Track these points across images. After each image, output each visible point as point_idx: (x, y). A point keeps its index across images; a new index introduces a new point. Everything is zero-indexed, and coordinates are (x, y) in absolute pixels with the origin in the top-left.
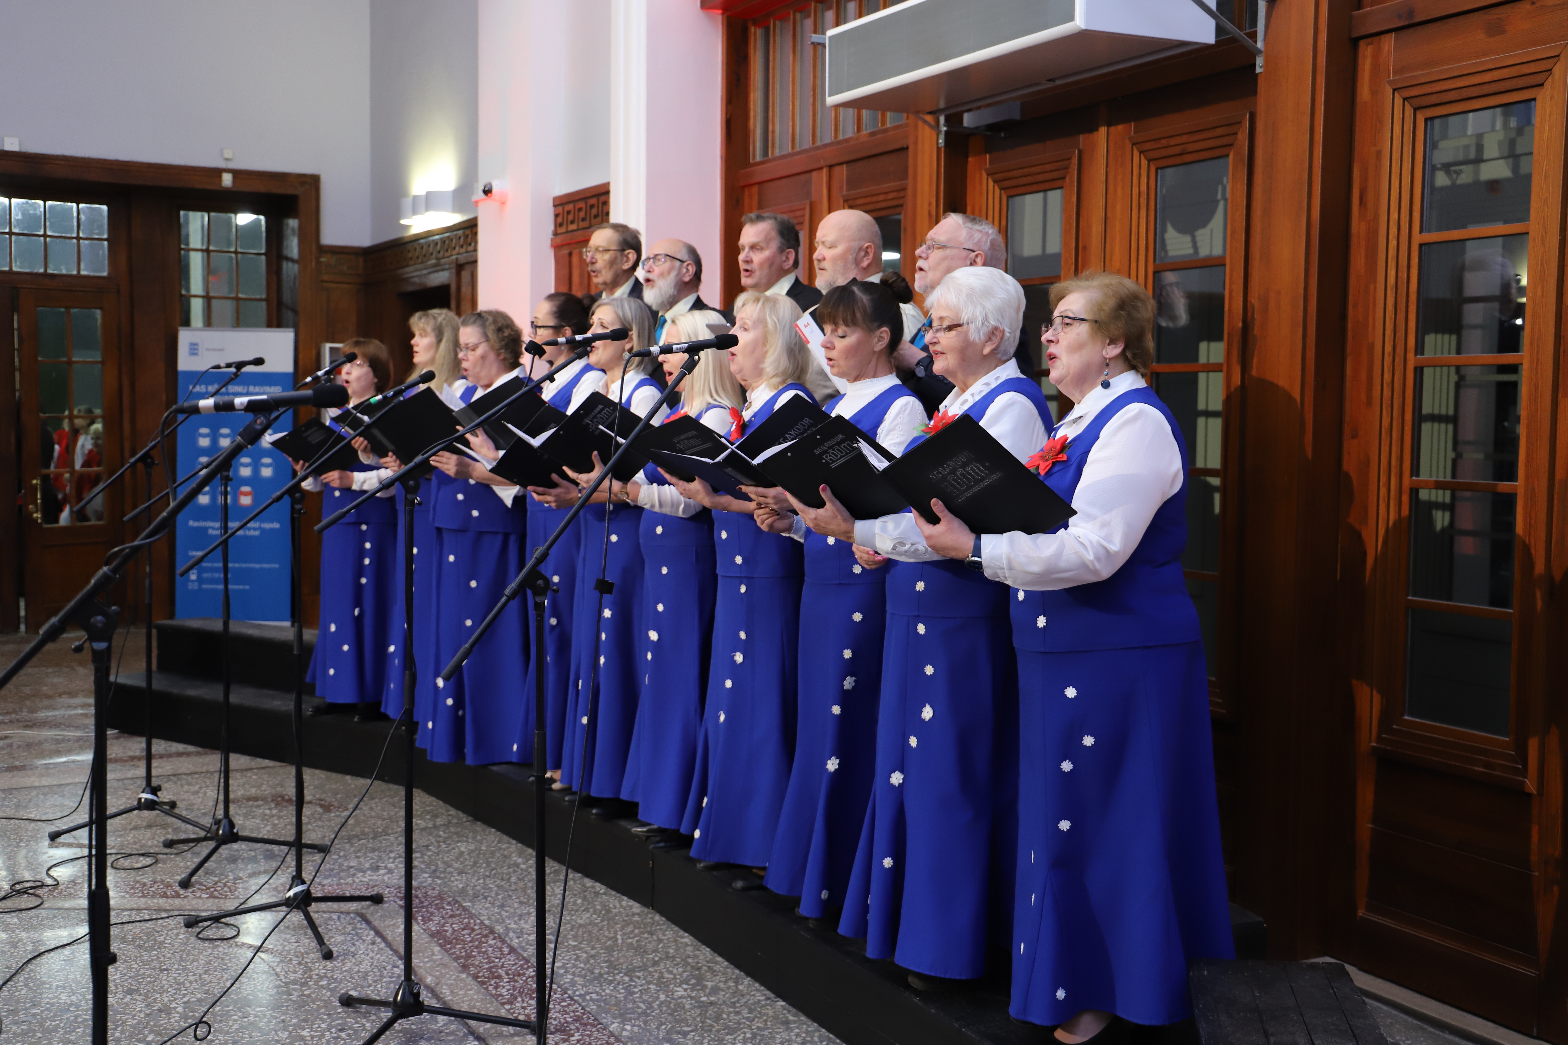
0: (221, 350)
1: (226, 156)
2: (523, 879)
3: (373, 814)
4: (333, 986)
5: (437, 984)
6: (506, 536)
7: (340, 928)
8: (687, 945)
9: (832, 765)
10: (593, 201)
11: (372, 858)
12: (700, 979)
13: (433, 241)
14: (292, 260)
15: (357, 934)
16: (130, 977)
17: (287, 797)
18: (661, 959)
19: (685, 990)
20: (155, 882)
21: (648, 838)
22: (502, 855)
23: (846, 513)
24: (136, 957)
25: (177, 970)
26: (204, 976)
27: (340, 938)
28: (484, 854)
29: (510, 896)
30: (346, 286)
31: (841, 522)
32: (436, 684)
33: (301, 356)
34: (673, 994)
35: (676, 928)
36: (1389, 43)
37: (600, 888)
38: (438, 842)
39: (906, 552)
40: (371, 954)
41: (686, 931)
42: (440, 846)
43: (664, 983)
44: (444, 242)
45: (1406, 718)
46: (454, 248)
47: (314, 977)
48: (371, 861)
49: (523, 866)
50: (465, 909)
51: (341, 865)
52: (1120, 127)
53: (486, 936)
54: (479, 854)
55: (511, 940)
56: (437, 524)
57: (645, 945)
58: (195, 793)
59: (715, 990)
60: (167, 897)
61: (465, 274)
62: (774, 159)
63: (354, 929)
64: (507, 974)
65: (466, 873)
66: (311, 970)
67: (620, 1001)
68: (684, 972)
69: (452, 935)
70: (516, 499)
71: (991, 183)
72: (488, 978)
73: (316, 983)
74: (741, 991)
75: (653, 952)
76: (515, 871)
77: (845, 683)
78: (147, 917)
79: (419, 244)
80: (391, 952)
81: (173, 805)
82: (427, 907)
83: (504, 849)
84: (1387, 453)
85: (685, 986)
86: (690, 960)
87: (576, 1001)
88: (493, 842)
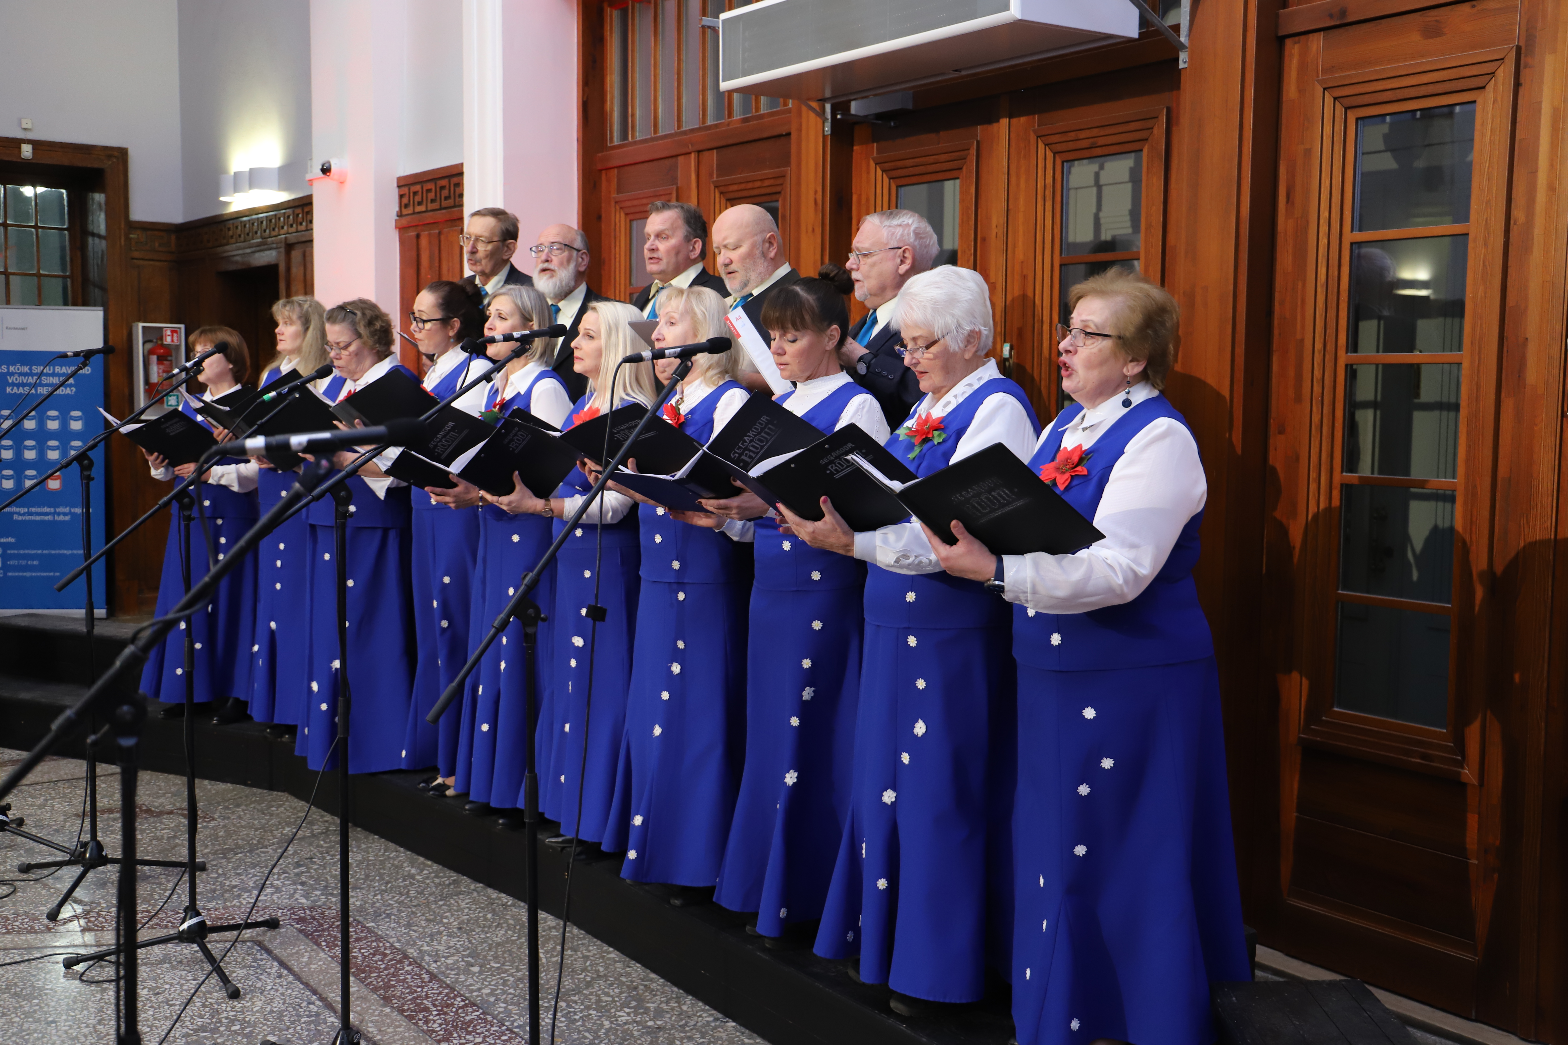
0: (23, 329)
1: (25, 126)
2: (421, 893)
3: (243, 823)
4: (247, 1031)
5: (361, 1022)
6: (386, 531)
7: (239, 960)
8: (616, 962)
9: (791, 778)
10: (444, 182)
11: (255, 876)
12: (640, 1000)
13: (258, 219)
14: (99, 236)
15: (259, 966)
16: (14, 1034)
17: (144, 808)
18: (593, 979)
19: (628, 1014)
20: (18, 915)
21: (563, 848)
22: (393, 865)
23: (846, 526)
24: (15, 1008)
25: (66, 1021)
26: (98, 1027)
27: (242, 972)
28: (374, 865)
29: (414, 913)
30: (158, 263)
31: (841, 535)
32: (310, 688)
33: (111, 336)
34: (617, 1020)
35: (599, 942)
36: (1317, 42)
37: (505, 898)
38: (322, 853)
39: (909, 565)
40: (281, 990)
41: (610, 945)
42: (324, 858)
43: (603, 1007)
44: (271, 221)
45: (1336, 709)
46: (283, 228)
47: (224, 1021)
48: (254, 879)
49: (418, 877)
50: (369, 930)
51: (222, 885)
52: (1023, 119)
53: (400, 962)
54: (368, 865)
55: (428, 964)
56: (311, 521)
57: (572, 964)
58: (41, 807)
59: (659, 1013)
60: (36, 932)
61: (296, 254)
62: (635, 143)
63: (255, 960)
64: (435, 1005)
65: (360, 888)
66: (219, 1014)
67: (563, 1031)
68: (621, 993)
69: (363, 961)
70: (389, 491)
71: (879, 172)
72: (415, 1011)
73: (228, 1028)
74: (686, 1012)
75: (583, 971)
76: (412, 884)
77: (804, 693)
78: (18, 959)
79: (241, 222)
80: (302, 986)
81: (20, 822)
82: (327, 929)
83: (394, 859)
84: (1317, 450)
85: (627, 1010)
86: (623, 979)
87: (517, 1034)
88: (380, 850)
